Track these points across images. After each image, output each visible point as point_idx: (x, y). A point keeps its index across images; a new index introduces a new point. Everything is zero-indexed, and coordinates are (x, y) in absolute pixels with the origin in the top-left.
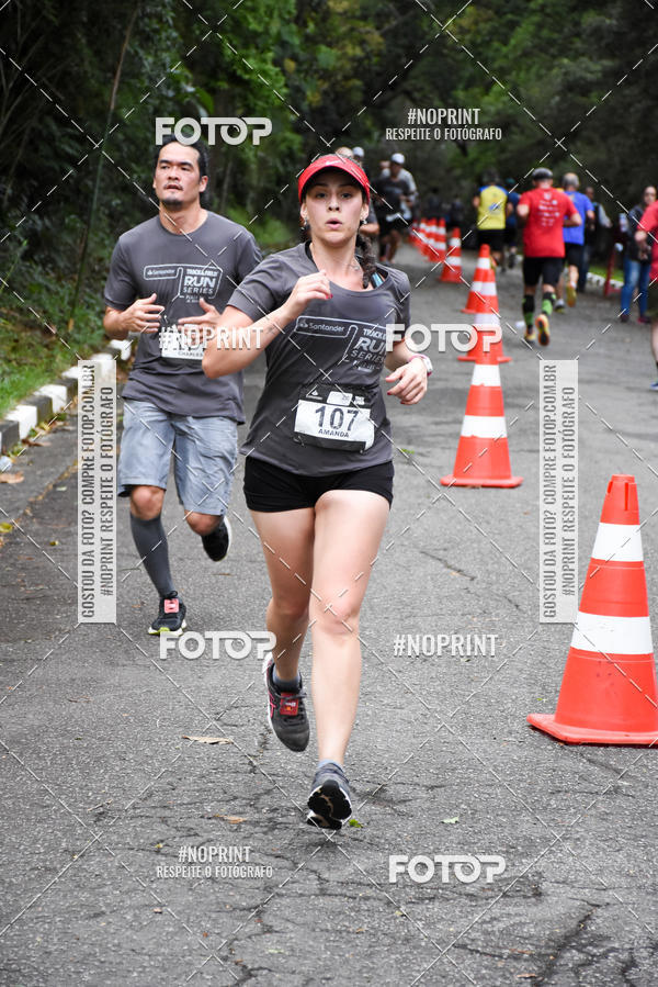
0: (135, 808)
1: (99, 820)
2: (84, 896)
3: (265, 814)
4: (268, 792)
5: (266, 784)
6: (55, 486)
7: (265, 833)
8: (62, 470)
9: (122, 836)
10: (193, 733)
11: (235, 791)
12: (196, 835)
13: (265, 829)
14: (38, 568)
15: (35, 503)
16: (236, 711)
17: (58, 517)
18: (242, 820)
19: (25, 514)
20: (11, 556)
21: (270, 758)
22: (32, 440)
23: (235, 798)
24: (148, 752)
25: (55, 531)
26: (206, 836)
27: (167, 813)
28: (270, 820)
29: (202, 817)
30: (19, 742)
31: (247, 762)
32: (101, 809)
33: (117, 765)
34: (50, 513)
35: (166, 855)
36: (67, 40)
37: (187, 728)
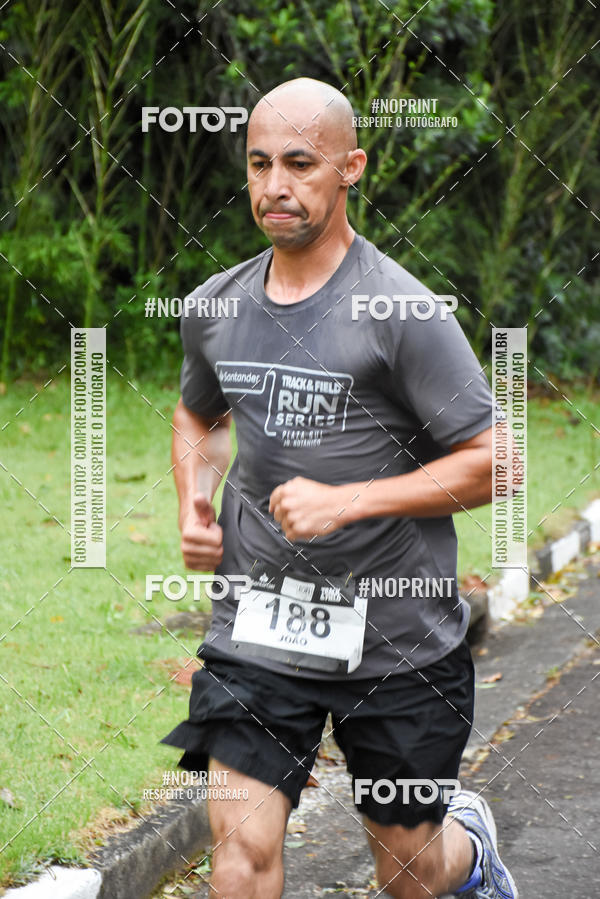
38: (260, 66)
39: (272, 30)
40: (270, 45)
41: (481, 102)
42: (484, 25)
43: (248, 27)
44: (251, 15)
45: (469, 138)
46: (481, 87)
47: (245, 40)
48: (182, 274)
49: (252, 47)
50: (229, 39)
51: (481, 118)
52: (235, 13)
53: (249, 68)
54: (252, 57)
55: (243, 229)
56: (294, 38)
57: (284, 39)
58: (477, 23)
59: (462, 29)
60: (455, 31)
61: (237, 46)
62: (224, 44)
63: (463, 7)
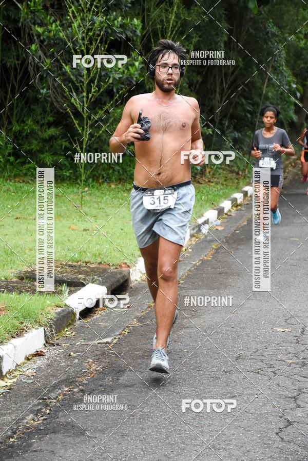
0: (251, 355)
1: (237, 360)
2: (229, 389)
3: (301, 360)
4: (303, 351)
5: (303, 348)
6: (235, 231)
7: (300, 368)
8: (238, 225)
9: (245, 366)
10: (276, 327)
11: (290, 350)
12: (274, 367)
13: (300, 366)
14: (225, 262)
15: (227, 237)
16: (293, 319)
17: (235, 242)
18: (291, 361)
19: (223, 241)
20: (216, 257)
21: (305, 338)
22: (229, 214)
23: (290, 353)
24: (258, 334)
25: (233, 248)
26: (277, 368)
27: (263, 358)
28: (303, 362)
29: (276, 360)
30: (211, 328)
31: (296, 339)
32: (239, 356)
33: (246, 338)
34: (232, 241)
35: (261, 374)
36: (250, 69)
37: (274, 325)
38: (45, 46)
39: (50, 31)
40: (49, 37)
41: (137, 64)
42: (138, 32)
43: (40, 30)
44: (41, 25)
45: (132, 78)
46: (138, 58)
47: (39, 35)
48: (15, 132)
49: (42, 38)
50: (32, 34)
51: (137, 70)
52: (34, 24)
53: (41, 46)
54: (42, 42)
55: (41, 114)
56: (59, 35)
57: (54, 35)
58: (136, 31)
59: (129, 34)
60: (127, 35)
61: (35, 38)
62: (31, 37)
63: (130, 25)
